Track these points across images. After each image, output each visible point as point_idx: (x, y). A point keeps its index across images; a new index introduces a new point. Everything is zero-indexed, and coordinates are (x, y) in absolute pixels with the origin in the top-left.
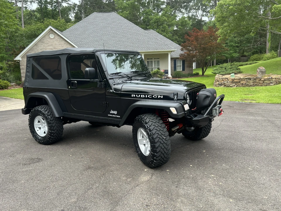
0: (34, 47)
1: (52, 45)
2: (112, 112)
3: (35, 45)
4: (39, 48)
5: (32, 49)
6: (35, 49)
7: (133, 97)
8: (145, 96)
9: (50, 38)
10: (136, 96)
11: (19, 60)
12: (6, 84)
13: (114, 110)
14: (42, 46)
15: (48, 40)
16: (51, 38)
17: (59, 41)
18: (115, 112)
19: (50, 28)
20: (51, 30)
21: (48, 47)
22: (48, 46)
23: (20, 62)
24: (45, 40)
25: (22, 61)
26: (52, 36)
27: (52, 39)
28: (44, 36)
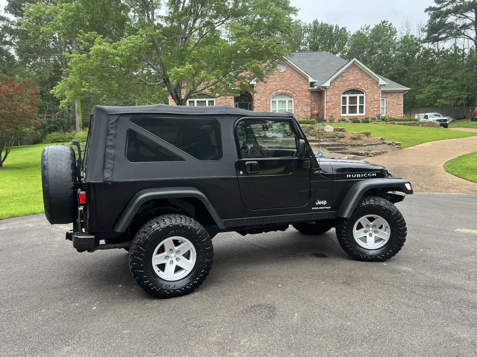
2: (319, 203)
7: (349, 178)
8: (361, 175)
10: (351, 176)
13: (321, 200)
18: (324, 203)
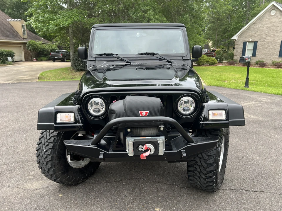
0: (252, 26)
1: (270, 23)
3: (253, 23)
4: (257, 27)
5: (250, 28)
6: (252, 28)
9: (270, 15)
11: (234, 40)
12: (213, 61)
14: (260, 24)
15: (268, 17)
16: (272, 14)
17: (279, 18)
19: (273, 4)
20: (274, 6)
21: (266, 26)
22: (267, 24)
23: (236, 41)
24: (264, 18)
25: (238, 41)
26: (273, 13)
27: (272, 16)
28: (264, 14)
